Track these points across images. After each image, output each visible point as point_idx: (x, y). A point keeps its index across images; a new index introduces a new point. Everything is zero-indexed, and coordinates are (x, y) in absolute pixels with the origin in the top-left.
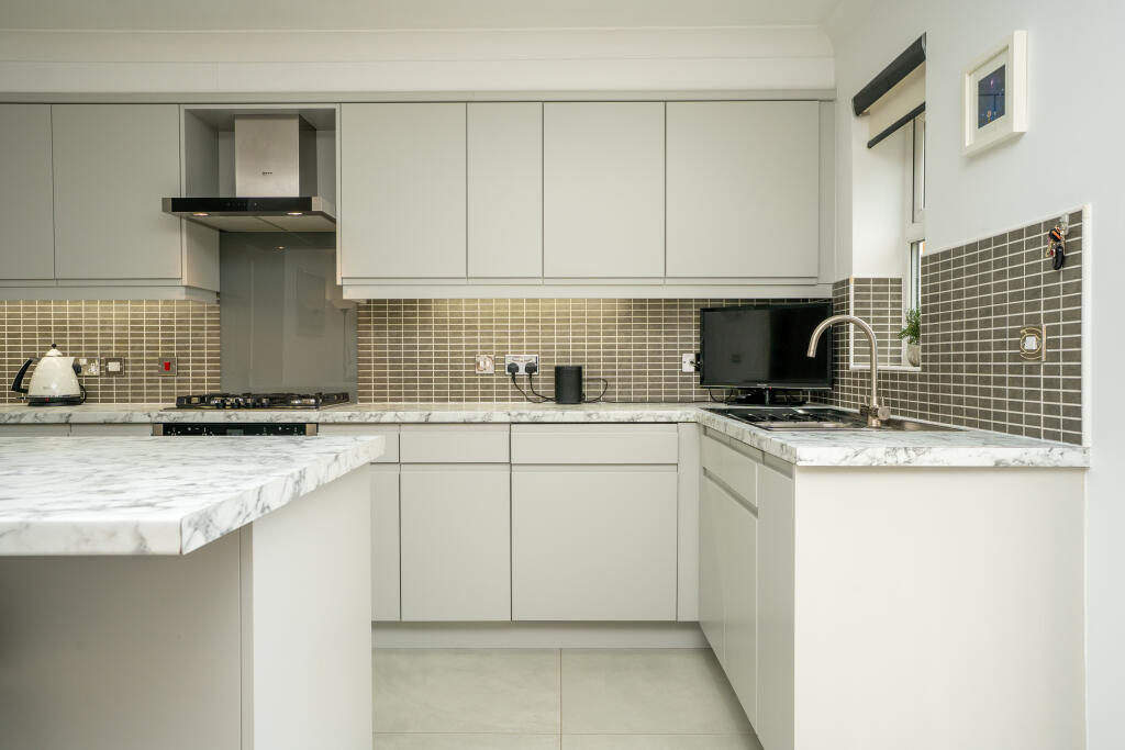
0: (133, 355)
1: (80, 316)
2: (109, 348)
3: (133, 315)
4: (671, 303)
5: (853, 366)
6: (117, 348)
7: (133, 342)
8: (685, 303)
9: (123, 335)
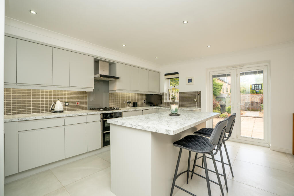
0: (71, 101)
1: (59, 93)
2: (65, 100)
3: (71, 93)
4: (143, 94)
5: (165, 102)
6: (67, 100)
7: (71, 99)
8: (144, 94)
9: (68, 97)
